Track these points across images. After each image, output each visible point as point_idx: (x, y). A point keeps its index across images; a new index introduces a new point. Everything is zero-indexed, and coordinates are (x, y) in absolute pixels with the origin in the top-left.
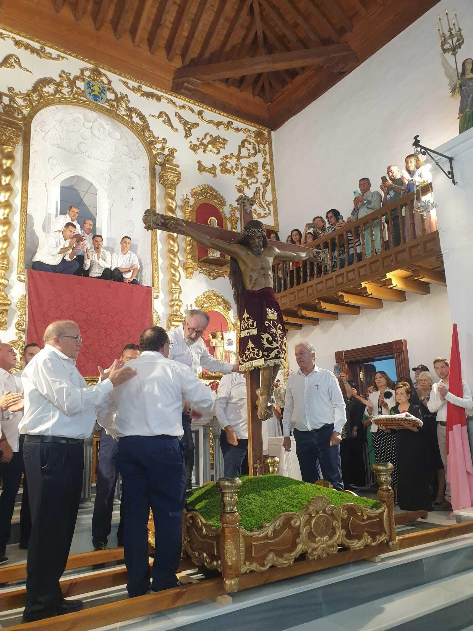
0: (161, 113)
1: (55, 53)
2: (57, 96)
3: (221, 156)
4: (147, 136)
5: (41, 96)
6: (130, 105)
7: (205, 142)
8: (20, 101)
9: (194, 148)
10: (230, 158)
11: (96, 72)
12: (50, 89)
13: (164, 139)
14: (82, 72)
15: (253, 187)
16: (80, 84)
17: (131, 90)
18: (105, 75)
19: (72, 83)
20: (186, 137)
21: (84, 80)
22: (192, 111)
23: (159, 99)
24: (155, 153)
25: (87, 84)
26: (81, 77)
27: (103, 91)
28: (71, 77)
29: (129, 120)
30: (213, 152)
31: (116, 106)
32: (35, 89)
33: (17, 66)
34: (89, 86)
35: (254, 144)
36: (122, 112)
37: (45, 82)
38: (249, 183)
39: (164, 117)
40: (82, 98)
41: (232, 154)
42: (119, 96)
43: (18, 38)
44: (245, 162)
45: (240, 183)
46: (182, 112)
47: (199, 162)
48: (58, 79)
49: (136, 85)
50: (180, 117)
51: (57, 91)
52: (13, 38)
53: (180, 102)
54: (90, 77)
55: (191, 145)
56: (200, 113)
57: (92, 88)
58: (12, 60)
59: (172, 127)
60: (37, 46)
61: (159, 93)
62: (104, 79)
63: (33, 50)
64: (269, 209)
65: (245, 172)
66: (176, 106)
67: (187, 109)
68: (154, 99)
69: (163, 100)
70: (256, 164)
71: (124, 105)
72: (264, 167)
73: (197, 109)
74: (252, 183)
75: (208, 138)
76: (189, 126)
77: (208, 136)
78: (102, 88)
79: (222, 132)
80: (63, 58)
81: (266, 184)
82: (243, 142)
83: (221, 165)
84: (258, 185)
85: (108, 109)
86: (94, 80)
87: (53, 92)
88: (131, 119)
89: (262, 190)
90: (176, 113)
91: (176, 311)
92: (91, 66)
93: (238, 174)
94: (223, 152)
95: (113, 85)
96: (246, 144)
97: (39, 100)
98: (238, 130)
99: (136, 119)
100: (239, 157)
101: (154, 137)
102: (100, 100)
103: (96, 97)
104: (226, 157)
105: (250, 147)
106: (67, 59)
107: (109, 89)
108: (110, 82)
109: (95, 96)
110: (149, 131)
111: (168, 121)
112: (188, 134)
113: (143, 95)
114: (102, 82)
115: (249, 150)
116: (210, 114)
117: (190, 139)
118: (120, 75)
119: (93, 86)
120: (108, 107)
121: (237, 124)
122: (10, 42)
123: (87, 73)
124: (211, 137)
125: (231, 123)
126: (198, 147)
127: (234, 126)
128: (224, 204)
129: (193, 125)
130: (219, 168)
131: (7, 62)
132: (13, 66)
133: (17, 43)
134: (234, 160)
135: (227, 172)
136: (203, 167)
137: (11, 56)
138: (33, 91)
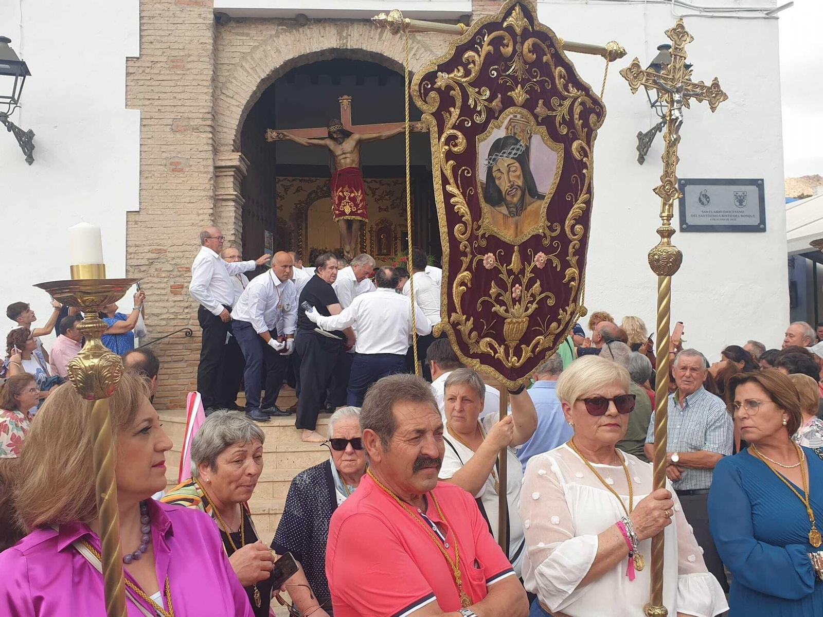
1: (314, 179)
2: (316, 197)
5: (310, 199)
7: (383, 196)
8: (303, 204)
9: (377, 201)
12: (313, 195)
16: (325, 189)
19: (322, 189)
20: (373, 197)
22: (376, 182)
26: (325, 186)
30: (388, 200)
32: (308, 197)
33: (301, 190)
37: (310, 194)
43: (301, 178)
46: (371, 185)
47: (379, 207)
48: (316, 190)
50: (370, 188)
51: (317, 195)
52: (299, 179)
56: (380, 182)
60: (307, 179)
63: (307, 181)
73: (378, 180)
75: (385, 194)
97: (310, 201)
106: (319, 179)
112: (374, 194)
116: (385, 180)
117: (375, 197)
122: (298, 181)
123: (327, 182)
124: (386, 192)
125: (398, 181)
126: (379, 200)
127: (399, 182)
128: (392, 224)
129: (376, 189)
130: (390, 207)
131: (298, 190)
132: (299, 191)
133: (301, 181)
134: (399, 201)
135: (394, 208)
136: (382, 209)
137: (299, 187)
138: (307, 199)
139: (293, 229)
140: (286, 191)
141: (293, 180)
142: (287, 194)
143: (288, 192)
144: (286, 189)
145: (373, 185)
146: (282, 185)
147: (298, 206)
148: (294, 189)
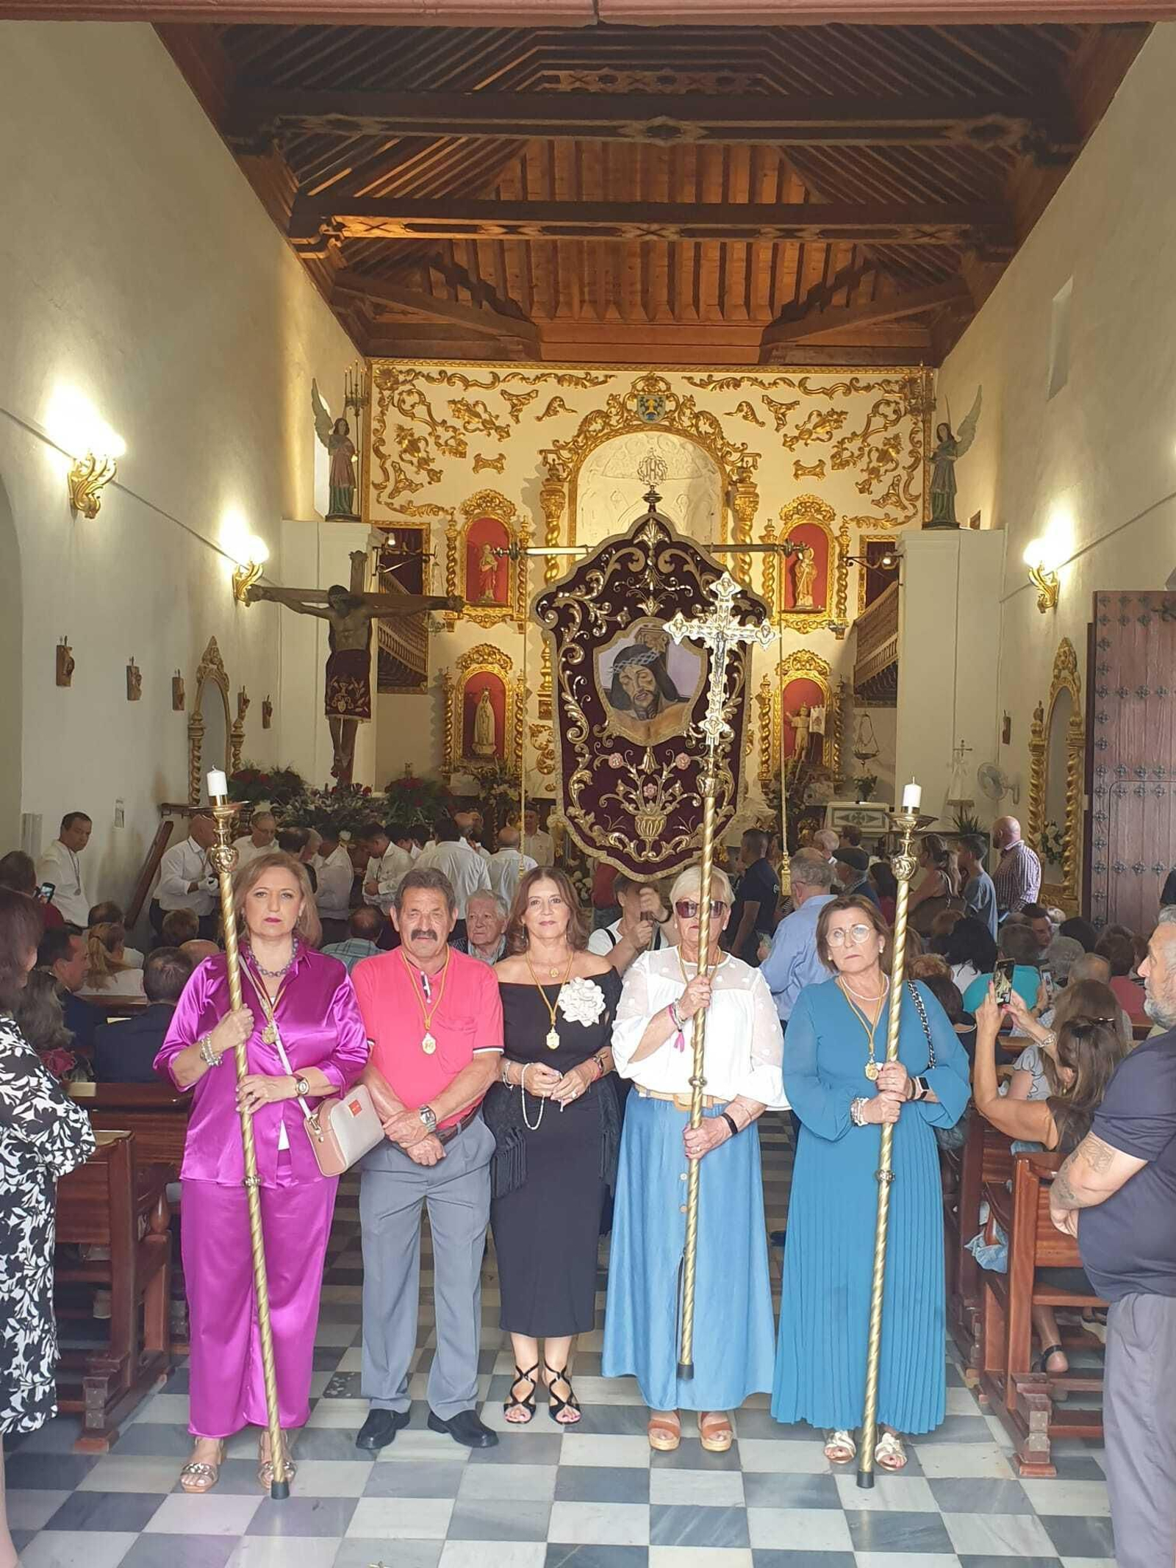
0: (740, 405)
1: (599, 374)
2: (606, 431)
3: (834, 442)
4: (719, 447)
5: (586, 437)
6: (696, 410)
7: (810, 426)
8: (565, 454)
9: (789, 443)
10: (850, 440)
11: (651, 381)
12: (597, 426)
13: (743, 444)
14: (634, 386)
15: (888, 479)
16: (632, 405)
17: (698, 386)
18: (662, 379)
19: (623, 405)
20: (779, 429)
21: (635, 396)
22: (791, 384)
23: (737, 384)
24: (728, 468)
25: (641, 400)
26: (632, 394)
27: (660, 404)
28: (621, 400)
29: (695, 433)
30: (823, 441)
31: (677, 419)
32: (580, 432)
33: (561, 410)
34: (642, 403)
35: (897, 403)
36: (686, 421)
37: (587, 421)
38: (882, 470)
39: (745, 409)
40: (635, 423)
41: (854, 434)
42: (681, 400)
43: (561, 373)
44: (876, 441)
45: (865, 476)
46: (773, 393)
47: (797, 463)
48: (605, 408)
49: (704, 376)
50: (770, 402)
51: (606, 424)
52: (556, 375)
53: (767, 377)
54: (643, 390)
55: (785, 441)
56: (802, 383)
57: (646, 404)
58: (556, 404)
60: (581, 374)
61: (738, 376)
62: (662, 386)
63: (578, 382)
64: (915, 506)
65: (875, 455)
66: (764, 385)
67: (781, 383)
68: (731, 387)
69: (745, 384)
70: (896, 437)
71: (688, 412)
72: (911, 439)
73: (796, 377)
74: (886, 471)
75: (815, 419)
76: (782, 411)
77: (814, 416)
78: (658, 400)
79: (839, 402)
80: (611, 377)
81: (913, 467)
82: (876, 406)
83: (833, 457)
84: (900, 471)
85: (666, 426)
86: (650, 392)
87: (600, 427)
88: (697, 429)
89: (905, 478)
90: (763, 396)
92: (644, 374)
93: (863, 463)
94: (838, 435)
95: (673, 390)
96: (882, 409)
97: (585, 444)
98: (868, 388)
99: (705, 427)
100: (865, 435)
101: (728, 445)
102: (656, 417)
103: (651, 416)
104: (842, 442)
105: (888, 411)
106: (616, 376)
107: (668, 397)
108: (668, 385)
109: (651, 414)
110: (723, 438)
111: (751, 414)
112: (781, 421)
113: (714, 387)
114: (660, 390)
115: (886, 417)
116: (818, 379)
117: (783, 431)
118: (681, 371)
119: (647, 400)
120: (667, 423)
121: (867, 377)
122: (553, 381)
123: (640, 385)
124: (819, 415)
125: (857, 380)
126: (796, 439)
127: (862, 384)
128: (833, 517)
129: (790, 406)
130: (829, 463)
131: (550, 411)
132: (556, 412)
133: (560, 380)
134: (858, 442)
135: (843, 464)
136: (803, 468)
137: (555, 398)
138: (578, 436)
139: (531, 529)
140: (515, 411)
141: (537, 378)
142: (518, 421)
143: (521, 415)
144: (516, 405)
145: (782, 394)
146: (503, 393)
147: (551, 457)
148: (538, 406)
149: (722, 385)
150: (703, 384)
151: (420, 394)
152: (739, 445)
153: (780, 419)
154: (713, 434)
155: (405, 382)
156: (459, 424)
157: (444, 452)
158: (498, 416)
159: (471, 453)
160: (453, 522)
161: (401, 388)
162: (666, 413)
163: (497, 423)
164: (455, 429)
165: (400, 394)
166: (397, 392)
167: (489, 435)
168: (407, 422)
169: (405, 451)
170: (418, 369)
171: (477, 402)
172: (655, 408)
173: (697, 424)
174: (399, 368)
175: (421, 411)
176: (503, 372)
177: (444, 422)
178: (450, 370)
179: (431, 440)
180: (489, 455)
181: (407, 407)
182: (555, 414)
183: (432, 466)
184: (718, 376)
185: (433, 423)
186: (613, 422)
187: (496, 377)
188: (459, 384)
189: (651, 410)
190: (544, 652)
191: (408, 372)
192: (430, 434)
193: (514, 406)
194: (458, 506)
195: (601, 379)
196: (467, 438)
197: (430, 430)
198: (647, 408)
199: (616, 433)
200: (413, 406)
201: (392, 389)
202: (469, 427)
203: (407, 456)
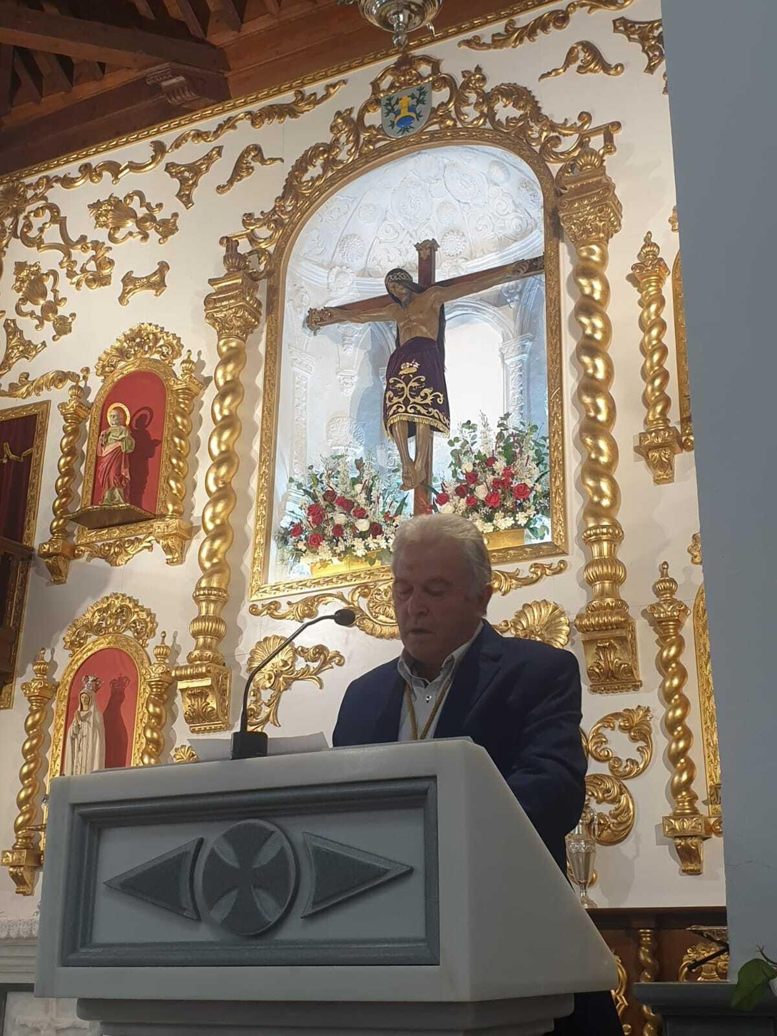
0: (571, 51)
1: (316, 88)
2: (330, 176)
4: (536, 135)
5: (298, 196)
6: (488, 88)
8: (263, 232)
11: (404, 65)
12: (314, 171)
13: (582, 116)
14: (375, 85)
16: (374, 118)
17: (489, 46)
18: (426, 59)
20: (652, 66)
21: (378, 102)
23: (562, 18)
24: (555, 168)
25: (386, 105)
26: (373, 100)
27: (421, 97)
28: (354, 115)
29: (488, 125)
31: (453, 115)
32: (288, 189)
33: (256, 165)
34: (390, 108)
36: (471, 113)
37: (298, 169)
39: (582, 55)
40: (379, 144)
42: (460, 80)
43: (255, 107)
46: (633, 10)
48: (328, 138)
49: (499, 27)
50: (628, 26)
52: (249, 113)
54: (392, 86)
57: (396, 108)
58: (249, 158)
59: (606, 68)
60: (287, 97)
62: (423, 69)
68: (552, 28)
71: (473, 97)
76: (657, 33)
78: (417, 94)
80: (334, 86)
85: (436, 132)
86: (403, 86)
87: (320, 172)
88: (492, 120)
90: (614, 22)
91: (603, 594)
95: (445, 66)
97: (295, 206)
99: (505, 112)
101: (553, 127)
102: (414, 122)
103: (405, 123)
106: (345, 82)
107: (435, 83)
108: (435, 65)
109: (405, 121)
110: (541, 119)
111: (593, 60)
112: (657, 55)
113: (520, 39)
114: (420, 77)
118: (460, 31)
119: (397, 103)
120: (437, 128)
122: (244, 124)
123: (385, 84)
131: (240, 170)
132: (250, 169)
133: (255, 119)
137: (247, 151)
138: (283, 198)
140: (186, 188)
141: (221, 127)
142: (189, 204)
143: (195, 192)
146: (169, 167)
147: (241, 243)
148: (223, 168)
149: (530, 31)
150: (498, 41)
151: (53, 208)
152: (574, 119)
153: (653, 48)
154: (523, 117)
155: (36, 197)
156: (101, 235)
157: (78, 284)
158: (160, 206)
159: (117, 274)
160: (82, 393)
161: (29, 208)
162: (434, 111)
163: (159, 215)
164: (96, 245)
165: (26, 217)
166: (21, 217)
167: (145, 237)
168: (30, 255)
169: (24, 300)
170: (51, 173)
171: (129, 197)
172: (411, 109)
173: (491, 109)
174: (28, 181)
175: (52, 234)
176: (168, 138)
177: (83, 238)
178: (96, 160)
179: (62, 272)
180: (144, 269)
181: (33, 234)
182: (249, 174)
183: (63, 311)
184: (524, 19)
185: (67, 246)
186: (343, 156)
187: (160, 149)
188: (106, 174)
189: (404, 113)
190: (198, 588)
191: (38, 184)
192: (61, 264)
193: (183, 181)
194: (92, 364)
195: (321, 93)
196: (116, 252)
197: (60, 255)
198: (398, 113)
199: (349, 172)
200: (41, 230)
201: (16, 213)
202: (119, 235)
203: (28, 307)
